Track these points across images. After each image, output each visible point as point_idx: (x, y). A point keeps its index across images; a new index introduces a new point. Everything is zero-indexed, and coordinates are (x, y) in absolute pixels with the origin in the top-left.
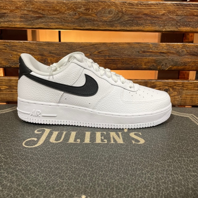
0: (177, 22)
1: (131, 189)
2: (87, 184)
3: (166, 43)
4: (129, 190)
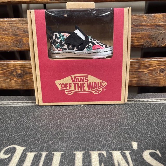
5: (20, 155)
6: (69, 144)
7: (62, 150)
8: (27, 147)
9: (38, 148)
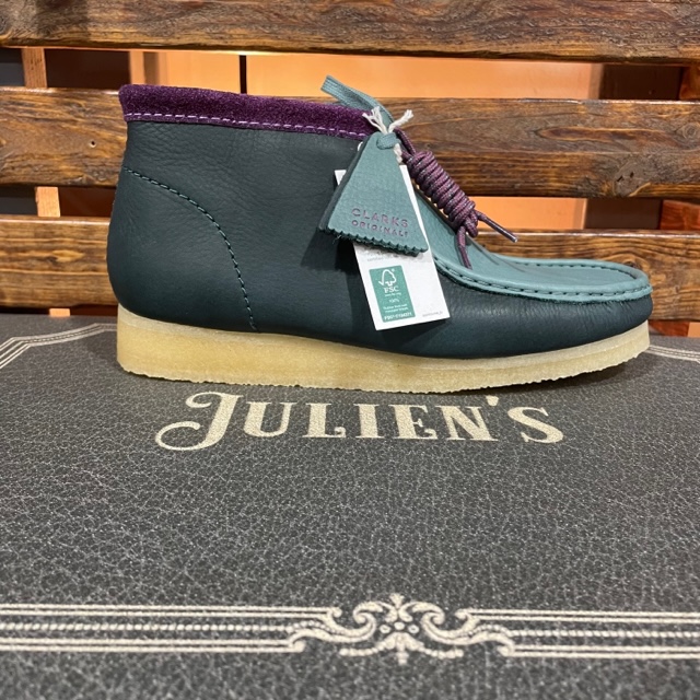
0: (676, 24)
1: (544, 578)
2: (400, 561)
3: (633, 102)
4: (539, 579)
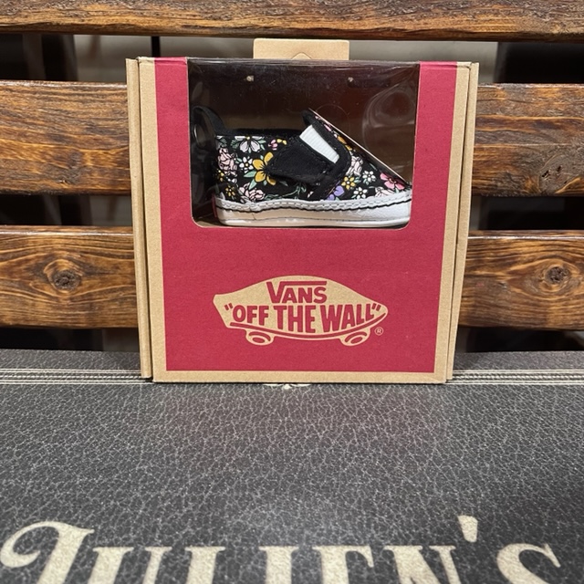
3: (560, 86)
5: (72, 556)
6: (244, 518)
7: (220, 542)
8: (95, 528)
9: (134, 533)
